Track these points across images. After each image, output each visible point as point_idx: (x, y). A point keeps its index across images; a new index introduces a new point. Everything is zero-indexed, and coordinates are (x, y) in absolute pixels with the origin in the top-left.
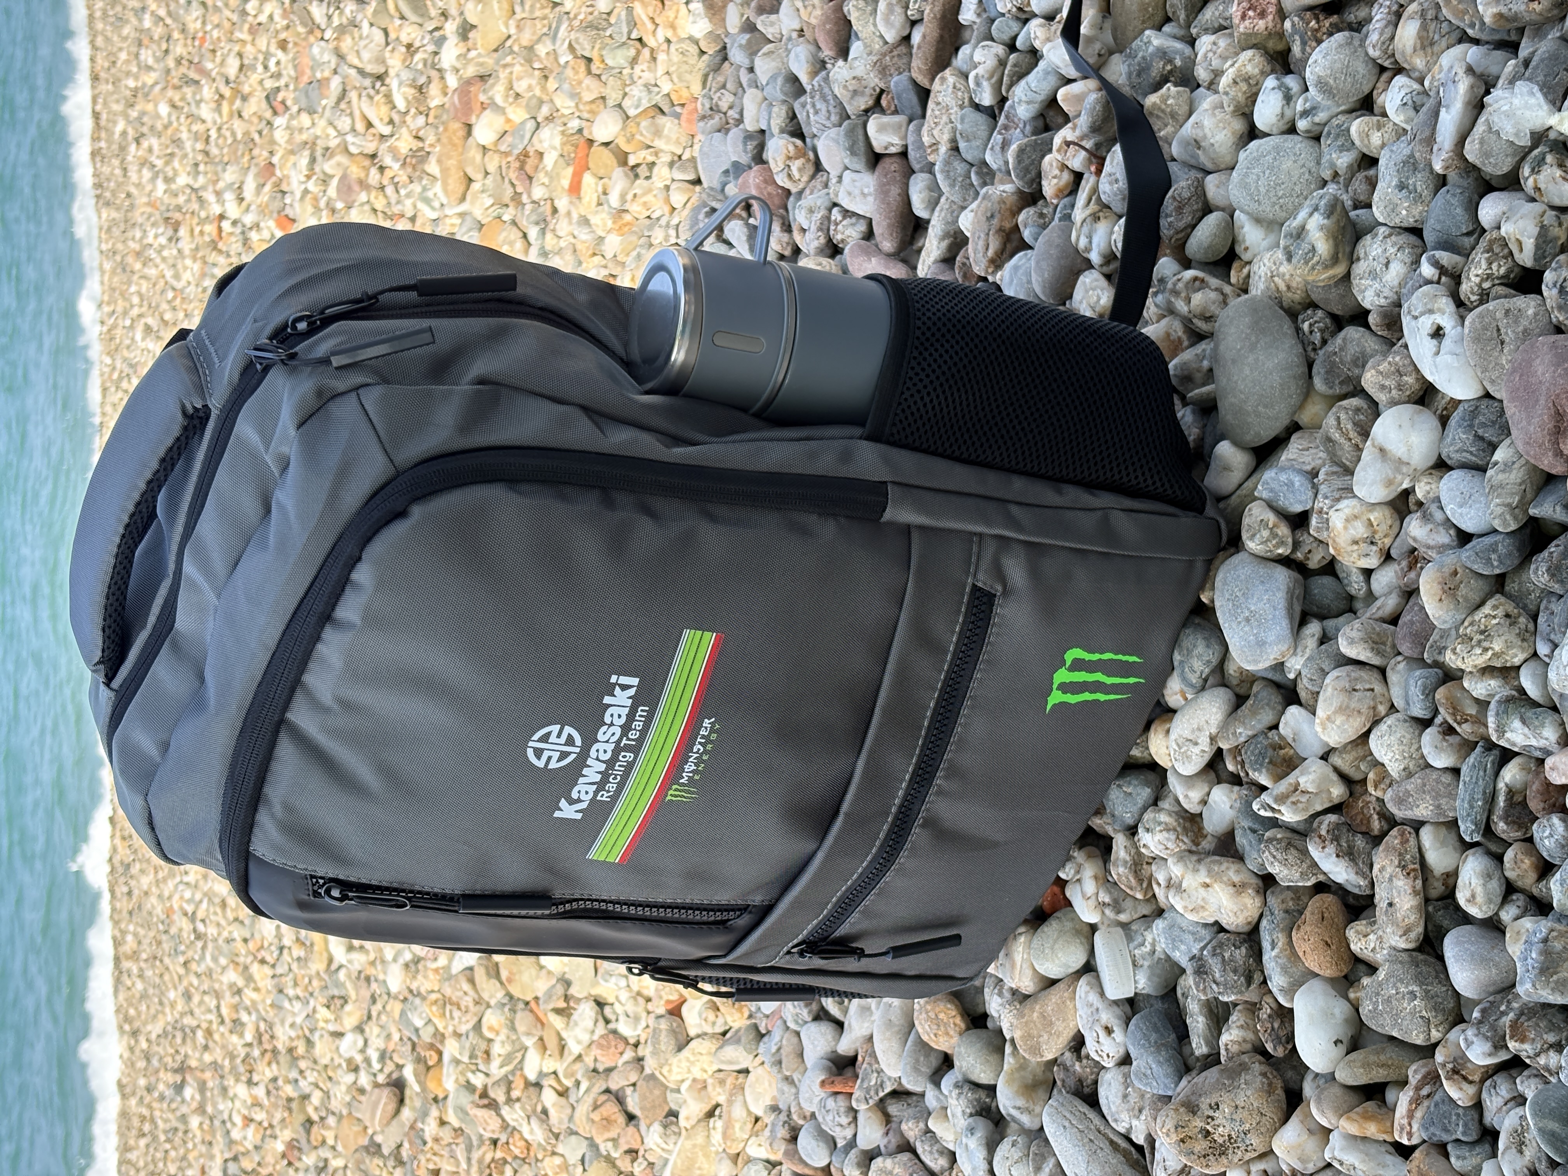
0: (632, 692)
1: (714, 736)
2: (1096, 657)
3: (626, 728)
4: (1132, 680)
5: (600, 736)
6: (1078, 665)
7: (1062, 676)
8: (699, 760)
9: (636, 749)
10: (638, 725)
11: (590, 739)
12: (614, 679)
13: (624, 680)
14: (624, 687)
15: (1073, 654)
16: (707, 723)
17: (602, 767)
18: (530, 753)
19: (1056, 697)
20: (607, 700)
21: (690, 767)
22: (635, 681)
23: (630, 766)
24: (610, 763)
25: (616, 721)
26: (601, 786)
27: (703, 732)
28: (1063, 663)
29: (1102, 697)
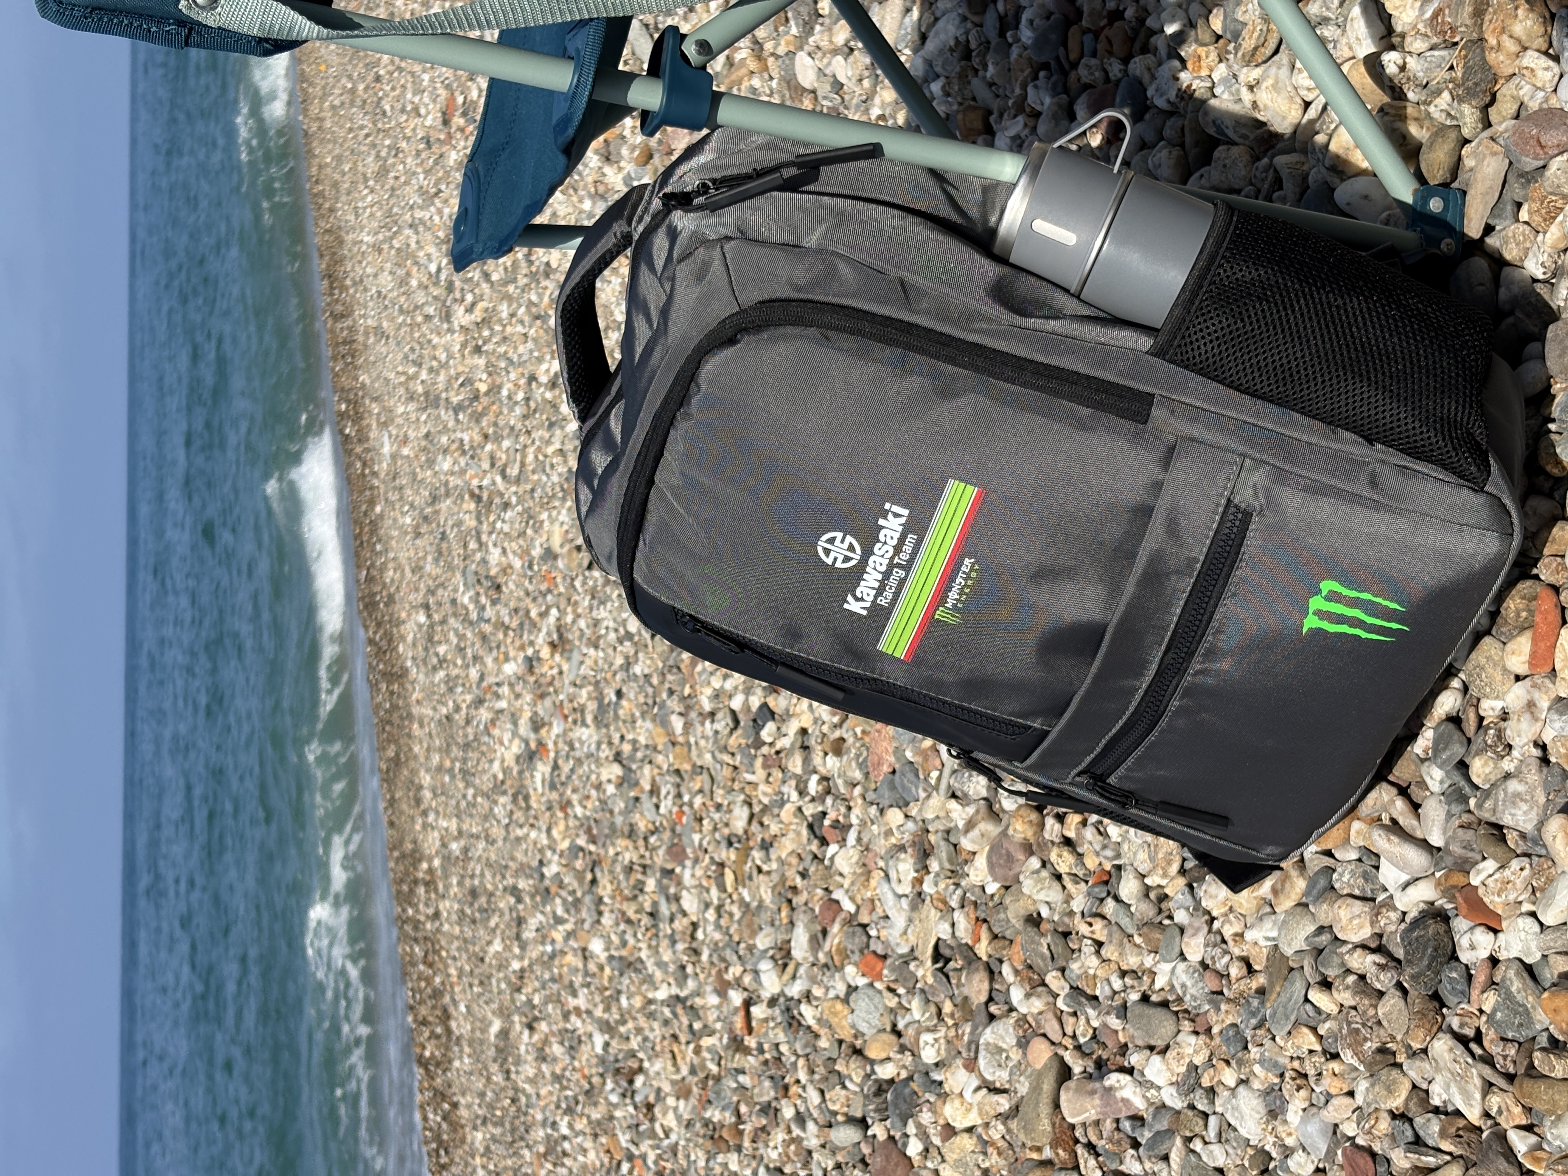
1: (974, 575)
2: (1353, 594)
4: (1395, 626)
6: (1333, 597)
7: (1316, 603)
8: (961, 592)
9: (908, 567)
10: (908, 548)
11: (867, 553)
15: (1327, 586)
16: (967, 561)
18: (820, 550)
19: (1311, 622)
21: (953, 595)
23: (902, 582)
27: (964, 568)
28: (1318, 592)
29: (1364, 635)
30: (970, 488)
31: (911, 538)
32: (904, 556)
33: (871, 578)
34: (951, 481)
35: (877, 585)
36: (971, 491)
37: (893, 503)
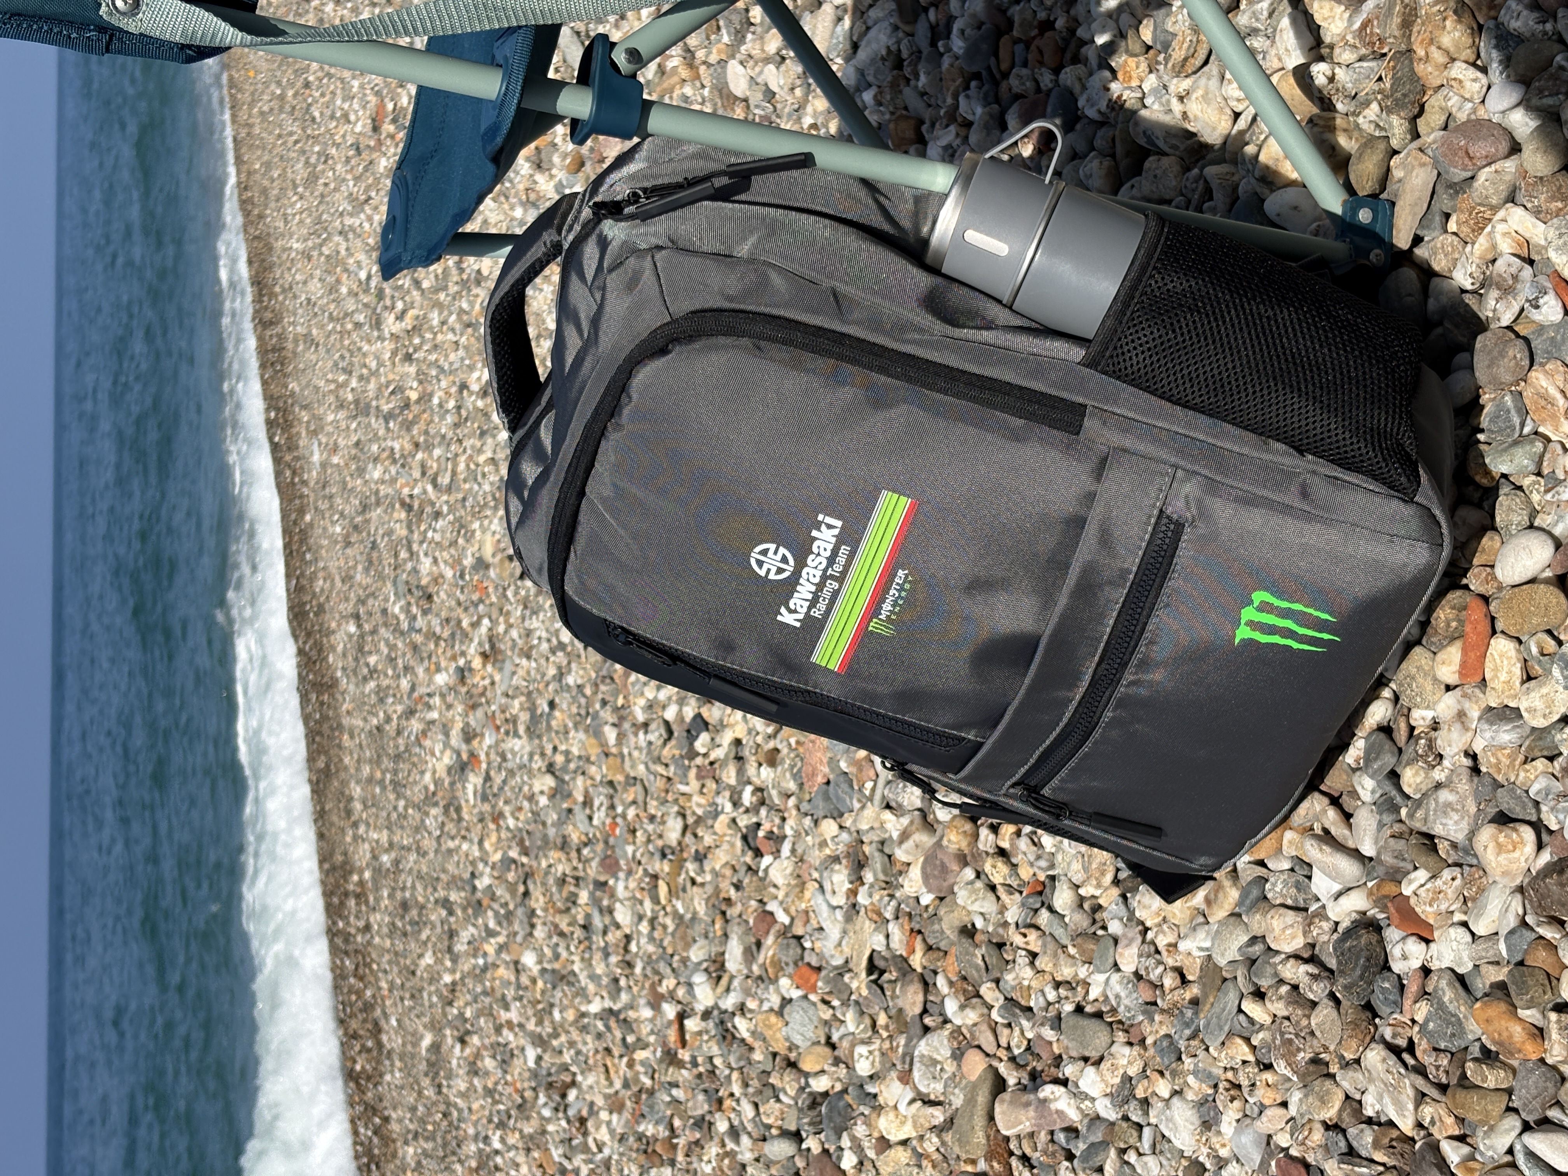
0: (836, 532)
1: (907, 586)
2: (1285, 604)
4: (1326, 636)
5: (810, 562)
6: (1265, 607)
7: (1248, 614)
10: (841, 559)
12: (820, 517)
13: (829, 520)
14: (830, 527)
15: (1259, 596)
16: (901, 573)
17: (813, 588)
18: (753, 562)
19: (1243, 633)
20: (814, 533)
21: (887, 607)
22: (839, 523)
24: (820, 586)
25: (822, 552)
26: (813, 603)
27: (897, 580)
28: (1250, 602)
29: (1296, 645)
30: (903, 499)
31: (844, 550)
32: (838, 567)
33: (805, 591)
34: (884, 492)
35: (810, 596)
36: (904, 502)
37: (826, 514)
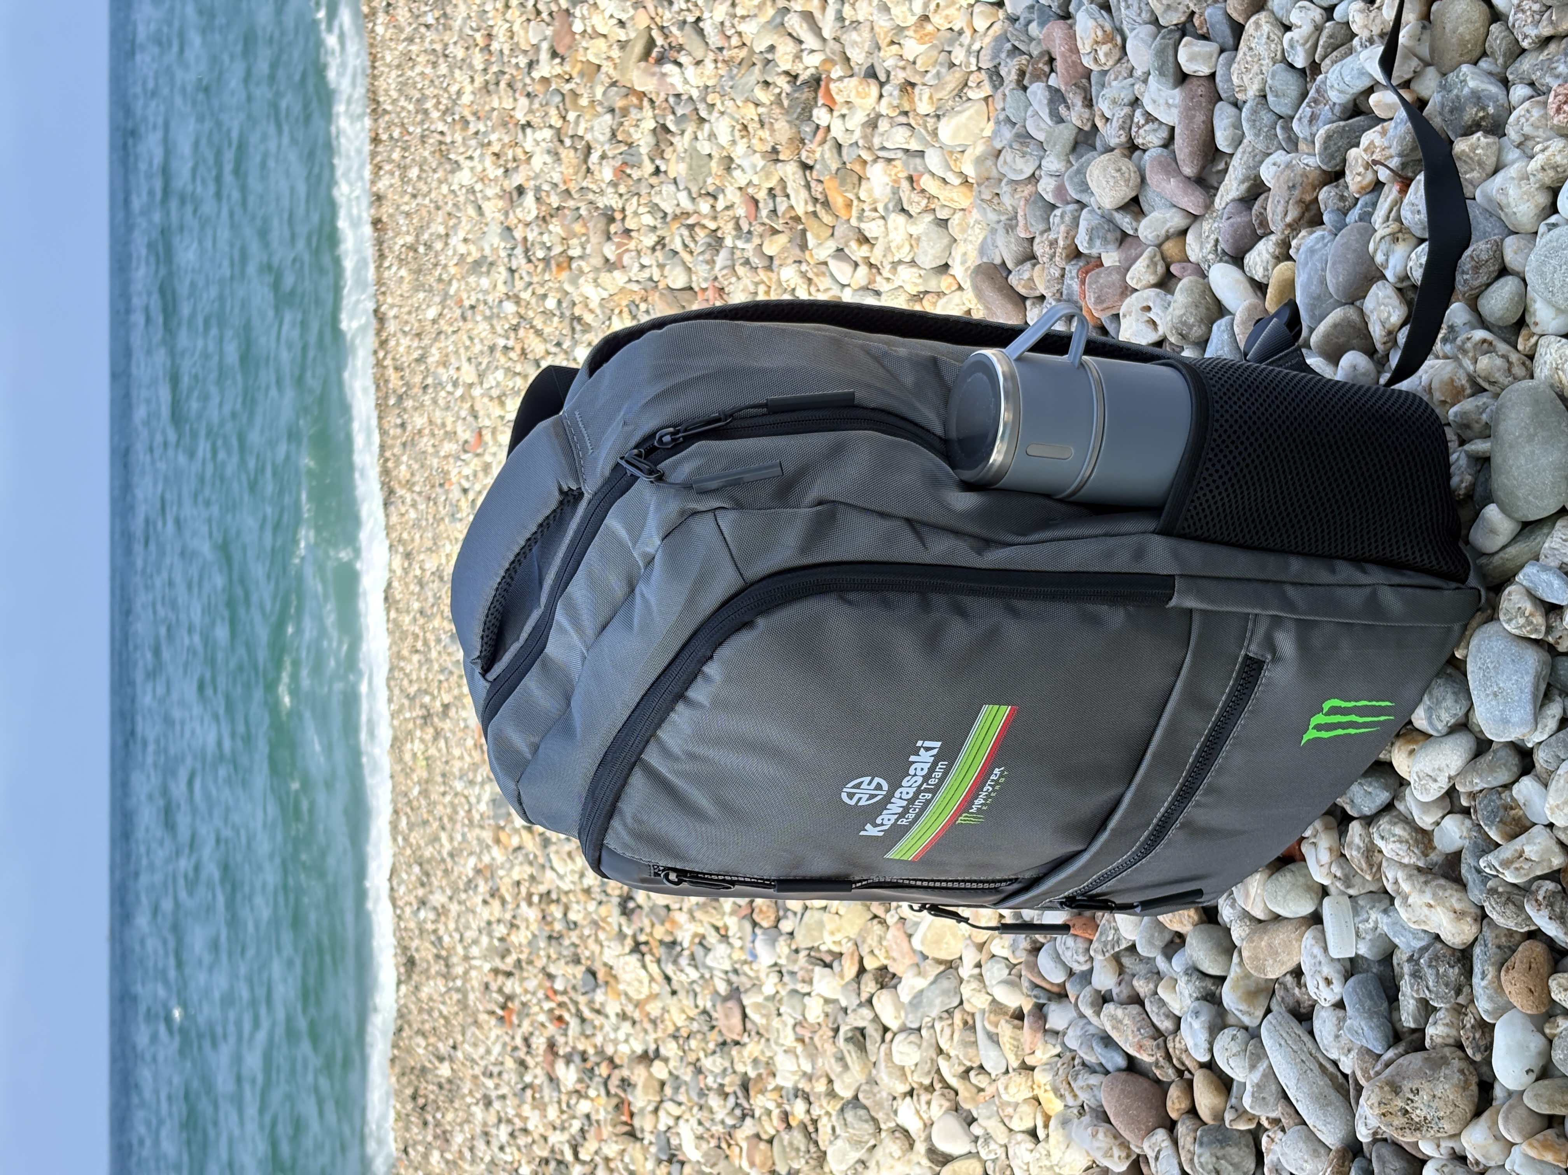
0: (935, 752)
1: (1002, 780)
2: (1352, 704)
3: (926, 778)
4: (1382, 718)
5: (904, 783)
7: (1319, 719)
8: (988, 796)
9: (934, 791)
10: (938, 774)
11: (895, 785)
12: (919, 743)
13: (928, 744)
14: (928, 749)
15: (1331, 703)
16: (997, 771)
17: (905, 803)
18: (844, 796)
19: (1311, 734)
20: (912, 758)
21: (979, 802)
22: (938, 744)
23: (928, 802)
24: (911, 801)
25: (919, 772)
26: (901, 815)
27: (993, 777)
28: (1320, 711)
29: (1352, 731)
31: (942, 765)
32: (933, 781)
33: (895, 806)
34: (985, 706)
35: (900, 810)
36: (1004, 710)
37: (926, 740)
